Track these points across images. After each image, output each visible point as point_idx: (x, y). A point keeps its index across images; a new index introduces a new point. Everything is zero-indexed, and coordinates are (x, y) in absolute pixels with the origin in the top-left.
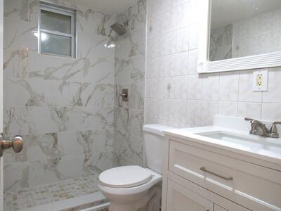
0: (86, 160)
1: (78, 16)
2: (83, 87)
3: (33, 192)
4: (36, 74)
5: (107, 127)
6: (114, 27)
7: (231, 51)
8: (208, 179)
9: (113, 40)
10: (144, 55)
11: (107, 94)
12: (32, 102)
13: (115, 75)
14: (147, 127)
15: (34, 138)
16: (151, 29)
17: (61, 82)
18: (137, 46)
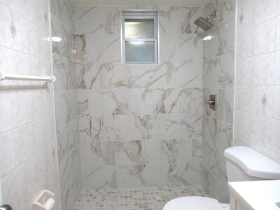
0: (171, 170)
2: (167, 93)
4: (121, 84)
5: (194, 136)
10: (234, 54)
11: (194, 99)
12: (118, 111)
13: (203, 78)
15: (121, 145)
16: (241, 19)
17: (143, 89)
18: (225, 42)
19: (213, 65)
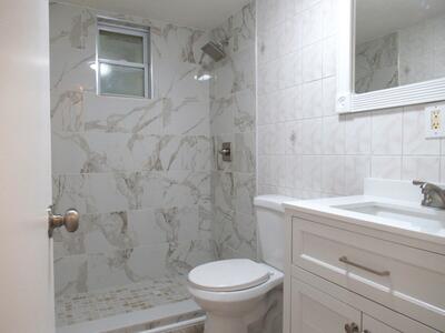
0: (170, 252)
1: (154, 37)
2: (164, 142)
3: (93, 299)
4: (95, 125)
5: (201, 202)
6: (207, 49)
7: (395, 76)
8: (351, 275)
9: (206, 69)
10: (254, 89)
11: (200, 151)
12: (90, 167)
13: (211, 122)
14: (260, 199)
15: (94, 219)
16: (263, 49)
17: (130, 135)
18: (243, 76)
19: (225, 105)
